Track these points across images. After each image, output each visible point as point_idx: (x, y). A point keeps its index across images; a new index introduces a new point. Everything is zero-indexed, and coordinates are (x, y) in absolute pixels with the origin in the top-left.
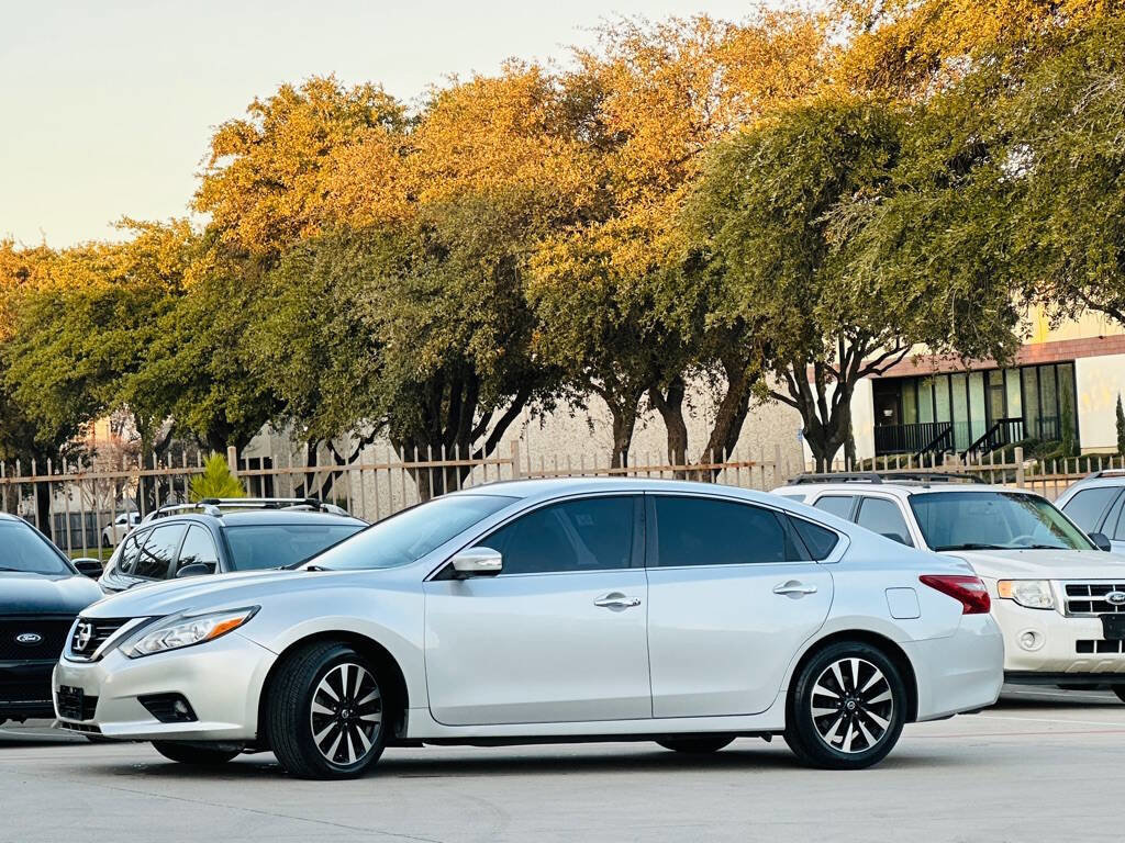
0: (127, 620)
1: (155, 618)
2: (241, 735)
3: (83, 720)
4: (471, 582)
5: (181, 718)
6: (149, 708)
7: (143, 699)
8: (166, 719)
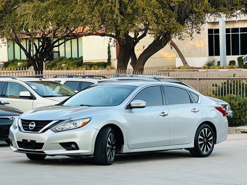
0: (51, 121)
1: (61, 121)
2: (90, 154)
3: (35, 150)
4: (133, 110)
5: (73, 149)
6: (63, 146)
7: (61, 144)
8: (67, 150)
